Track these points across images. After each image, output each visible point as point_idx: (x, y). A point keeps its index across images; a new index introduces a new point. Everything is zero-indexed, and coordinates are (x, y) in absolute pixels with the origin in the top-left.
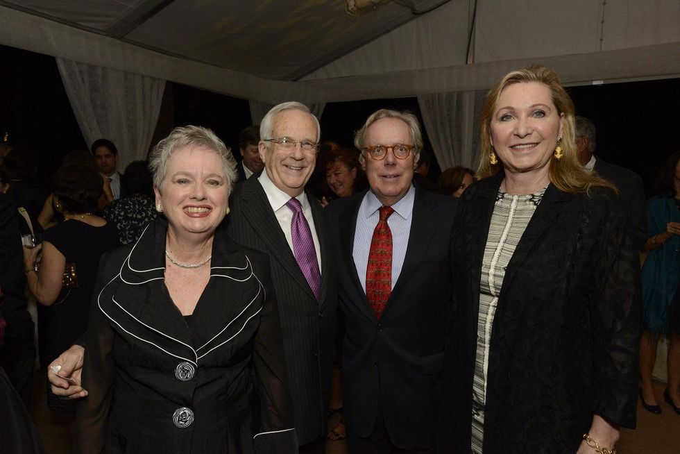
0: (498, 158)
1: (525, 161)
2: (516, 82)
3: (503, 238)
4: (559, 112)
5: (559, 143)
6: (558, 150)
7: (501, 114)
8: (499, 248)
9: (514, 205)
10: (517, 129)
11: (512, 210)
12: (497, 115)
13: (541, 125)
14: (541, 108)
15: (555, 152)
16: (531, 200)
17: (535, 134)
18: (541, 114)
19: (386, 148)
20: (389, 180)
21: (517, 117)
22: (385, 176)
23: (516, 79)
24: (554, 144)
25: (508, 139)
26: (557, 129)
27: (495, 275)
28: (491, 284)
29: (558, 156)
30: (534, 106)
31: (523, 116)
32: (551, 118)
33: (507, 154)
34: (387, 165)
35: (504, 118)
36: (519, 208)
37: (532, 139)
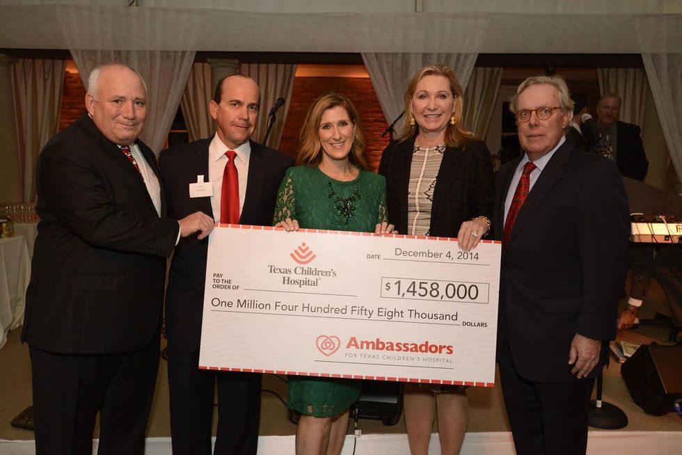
0: (416, 122)
1: (432, 126)
2: (430, 75)
3: (422, 175)
4: (454, 95)
5: (453, 115)
6: (453, 119)
7: (420, 95)
8: (420, 181)
9: (426, 154)
10: (429, 105)
11: (426, 157)
12: (417, 94)
13: (443, 103)
14: (443, 93)
15: (450, 120)
16: (436, 150)
17: (439, 109)
18: (444, 97)
19: (531, 111)
20: (535, 138)
21: (430, 98)
22: (531, 136)
23: (429, 73)
24: (450, 115)
25: (423, 112)
26: (452, 105)
27: (419, 198)
28: (417, 205)
29: (453, 123)
30: (440, 91)
31: (433, 97)
32: (449, 100)
33: (421, 121)
34: (531, 126)
35: (421, 97)
36: (430, 155)
37: (438, 112)
